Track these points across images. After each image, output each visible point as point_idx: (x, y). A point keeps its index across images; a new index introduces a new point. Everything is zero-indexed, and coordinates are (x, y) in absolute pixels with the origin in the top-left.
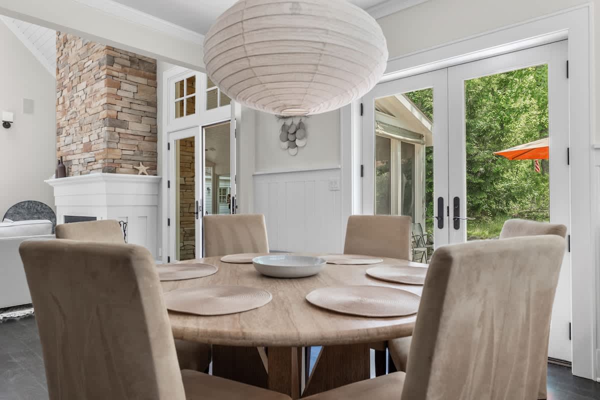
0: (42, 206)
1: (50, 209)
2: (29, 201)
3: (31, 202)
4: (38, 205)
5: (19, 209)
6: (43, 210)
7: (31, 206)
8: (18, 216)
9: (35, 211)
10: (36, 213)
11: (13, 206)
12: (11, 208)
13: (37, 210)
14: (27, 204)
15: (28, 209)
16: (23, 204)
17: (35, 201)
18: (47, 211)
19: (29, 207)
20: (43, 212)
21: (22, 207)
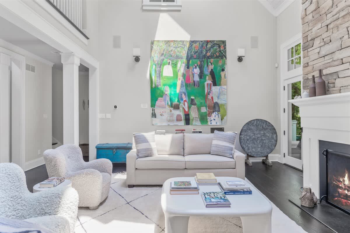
0: (266, 124)
1: (273, 126)
2: (257, 119)
3: (259, 120)
4: (264, 123)
5: (250, 126)
6: (267, 126)
7: (258, 124)
8: (249, 131)
9: (261, 128)
10: (262, 129)
11: (246, 124)
12: (245, 125)
13: (263, 127)
14: (255, 121)
15: (257, 126)
16: (253, 122)
17: (261, 120)
18: (270, 128)
19: (257, 125)
20: (267, 129)
21: (252, 124)
